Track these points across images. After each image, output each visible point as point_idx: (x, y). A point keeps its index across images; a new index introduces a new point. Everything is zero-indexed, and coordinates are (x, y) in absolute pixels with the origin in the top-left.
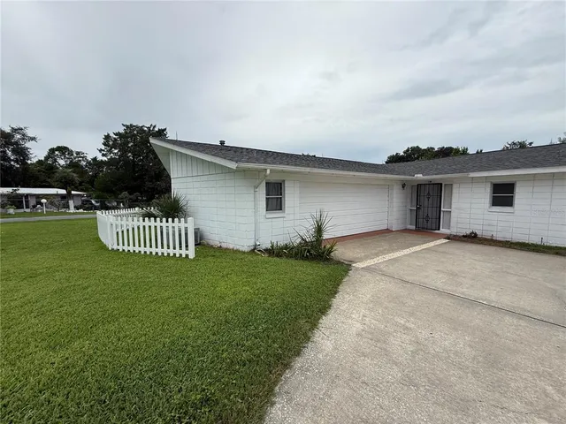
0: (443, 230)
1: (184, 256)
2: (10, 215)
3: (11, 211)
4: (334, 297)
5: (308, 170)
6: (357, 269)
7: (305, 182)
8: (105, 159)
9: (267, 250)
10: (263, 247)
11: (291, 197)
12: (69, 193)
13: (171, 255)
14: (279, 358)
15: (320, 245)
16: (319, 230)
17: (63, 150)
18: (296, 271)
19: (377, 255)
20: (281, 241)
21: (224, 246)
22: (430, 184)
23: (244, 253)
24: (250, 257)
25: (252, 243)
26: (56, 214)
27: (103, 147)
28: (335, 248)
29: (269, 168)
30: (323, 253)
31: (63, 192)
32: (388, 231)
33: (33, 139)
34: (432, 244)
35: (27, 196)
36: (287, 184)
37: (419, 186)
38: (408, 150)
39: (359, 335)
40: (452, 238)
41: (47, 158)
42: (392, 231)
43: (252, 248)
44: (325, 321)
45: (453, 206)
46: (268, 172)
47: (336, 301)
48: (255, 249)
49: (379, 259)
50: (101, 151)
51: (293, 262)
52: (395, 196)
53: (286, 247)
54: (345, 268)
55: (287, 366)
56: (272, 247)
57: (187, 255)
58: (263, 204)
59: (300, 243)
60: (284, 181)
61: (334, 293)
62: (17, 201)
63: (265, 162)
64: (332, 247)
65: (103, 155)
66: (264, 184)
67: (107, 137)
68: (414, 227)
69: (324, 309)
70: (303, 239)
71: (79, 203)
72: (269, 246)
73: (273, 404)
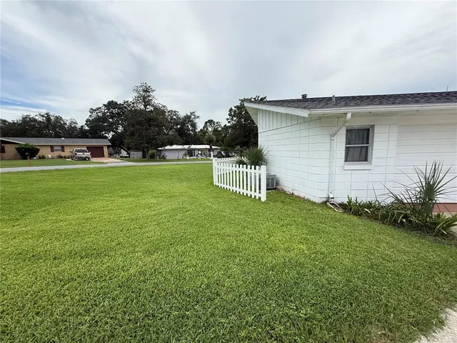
1: (257, 198)
2: (187, 160)
3: (188, 158)
8: (229, 124)
9: (342, 205)
10: (339, 200)
11: (381, 145)
12: (211, 147)
13: (249, 195)
17: (210, 122)
20: (363, 197)
21: (296, 193)
23: (314, 203)
24: (319, 210)
26: (205, 160)
27: (228, 117)
29: (350, 111)
31: (208, 147)
33: (198, 117)
35: (194, 149)
36: (377, 130)
41: (204, 128)
43: (325, 200)
46: (349, 116)
48: (326, 202)
50: (228, 119)
51: (377, 226)
53: (369, 205)
56: (350, 202)
57: (260, 198)
58: (341, 153)
60: (373, 126)
62: (190, 153)
63: (346, 106)
65: (229, 122)
66: (343, 132)
67: (231, 110)
71: (216, 153)
72: (345, 201)
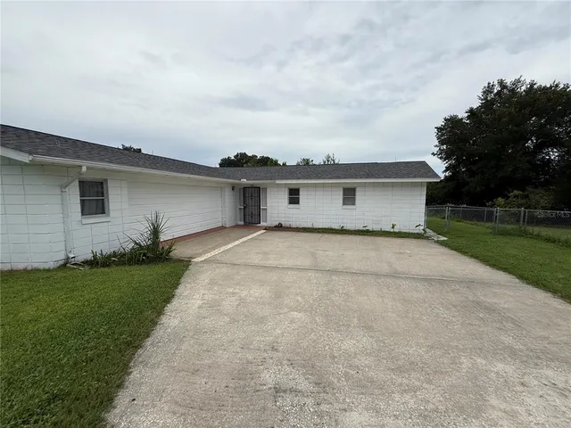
0: (262, 224)
4: (176, 288)
5: (138, 169)
6: (197, 263)
7: (134, 182)
9: (86, 262)
10: (80, 259)
11: (117, 198)
14: (128, 344)
15: (158, 247)
16: (156, 232)
18: (133, 275)
19: (214, 249)
20: (107, 249)
22: (252, 187)
23: (49, 270)
25: (62, 256)
28: (174, 248)
29: (85, 165)
30: (162, 254)
32: (222, 228)
34: (255, 235)
37: (245, 189)
38: (237, 155)
39: (200, 307)
40: (268, 229)
42: (225, 228)
43: (62, 262)
44: (169, 307)
45: (268, 205)
46: (84, 169)
47: (178, 291)
48: (67, 263)
49: (216, 252)
52: (227, 197)
53: (115, 254)
54: (185, 264)
55: (139, 347)
56: (95, 257)
58: (77, 207)
59: (133, 249)
60: (106, 180)
61: (176, 285)
63: (78, 157)
64: (170, 248)
66: (76, 183)
68: (243, 223)
69: (168, 300)
70: (136, 243)
72: (89, 257)
73: (130, 374)
